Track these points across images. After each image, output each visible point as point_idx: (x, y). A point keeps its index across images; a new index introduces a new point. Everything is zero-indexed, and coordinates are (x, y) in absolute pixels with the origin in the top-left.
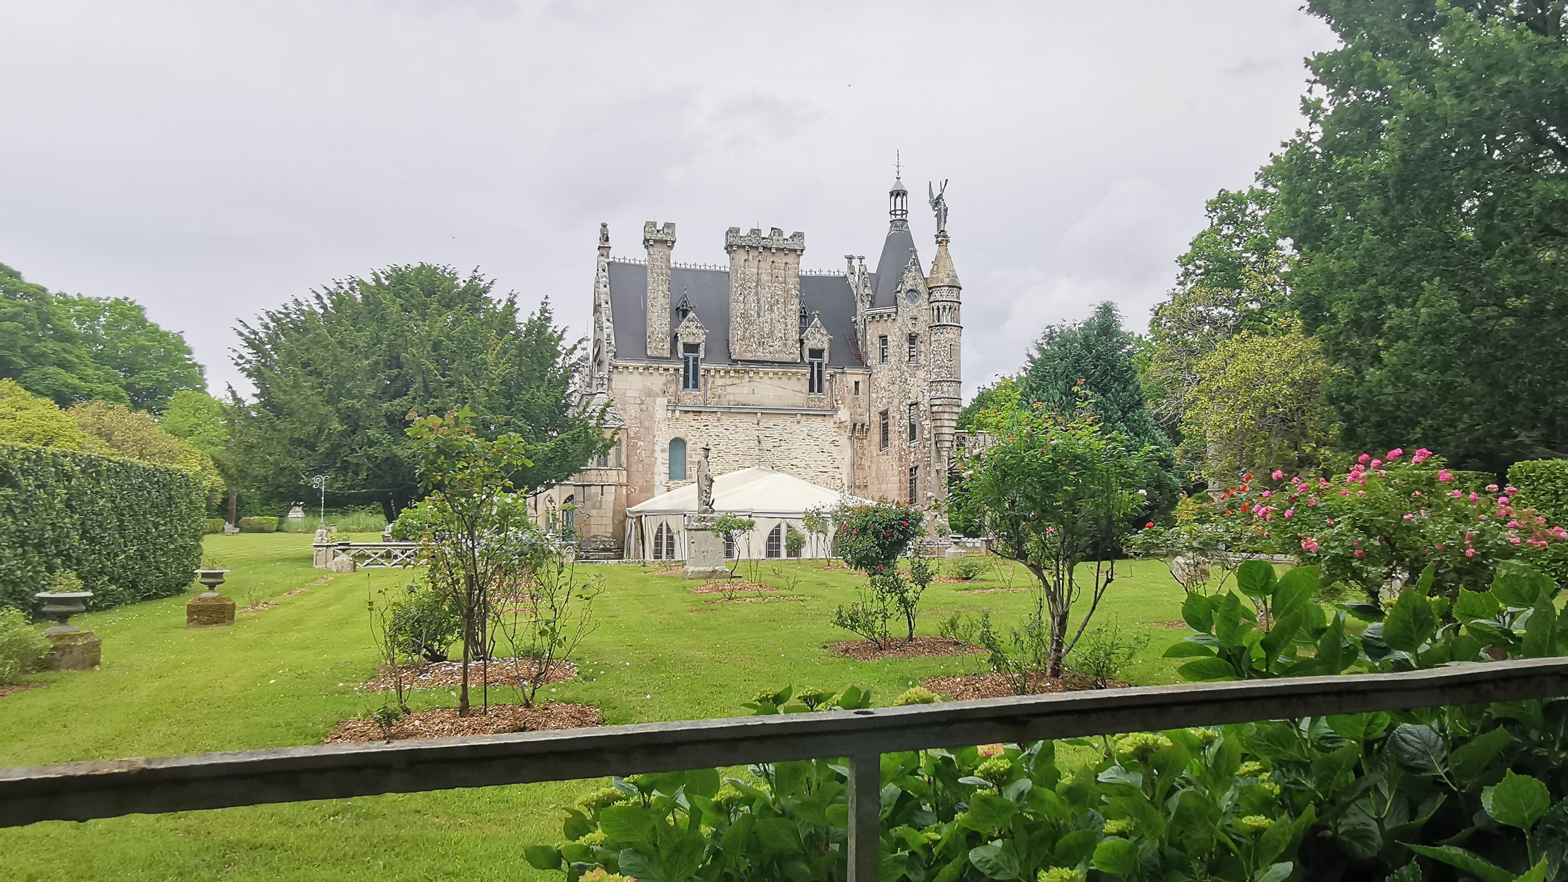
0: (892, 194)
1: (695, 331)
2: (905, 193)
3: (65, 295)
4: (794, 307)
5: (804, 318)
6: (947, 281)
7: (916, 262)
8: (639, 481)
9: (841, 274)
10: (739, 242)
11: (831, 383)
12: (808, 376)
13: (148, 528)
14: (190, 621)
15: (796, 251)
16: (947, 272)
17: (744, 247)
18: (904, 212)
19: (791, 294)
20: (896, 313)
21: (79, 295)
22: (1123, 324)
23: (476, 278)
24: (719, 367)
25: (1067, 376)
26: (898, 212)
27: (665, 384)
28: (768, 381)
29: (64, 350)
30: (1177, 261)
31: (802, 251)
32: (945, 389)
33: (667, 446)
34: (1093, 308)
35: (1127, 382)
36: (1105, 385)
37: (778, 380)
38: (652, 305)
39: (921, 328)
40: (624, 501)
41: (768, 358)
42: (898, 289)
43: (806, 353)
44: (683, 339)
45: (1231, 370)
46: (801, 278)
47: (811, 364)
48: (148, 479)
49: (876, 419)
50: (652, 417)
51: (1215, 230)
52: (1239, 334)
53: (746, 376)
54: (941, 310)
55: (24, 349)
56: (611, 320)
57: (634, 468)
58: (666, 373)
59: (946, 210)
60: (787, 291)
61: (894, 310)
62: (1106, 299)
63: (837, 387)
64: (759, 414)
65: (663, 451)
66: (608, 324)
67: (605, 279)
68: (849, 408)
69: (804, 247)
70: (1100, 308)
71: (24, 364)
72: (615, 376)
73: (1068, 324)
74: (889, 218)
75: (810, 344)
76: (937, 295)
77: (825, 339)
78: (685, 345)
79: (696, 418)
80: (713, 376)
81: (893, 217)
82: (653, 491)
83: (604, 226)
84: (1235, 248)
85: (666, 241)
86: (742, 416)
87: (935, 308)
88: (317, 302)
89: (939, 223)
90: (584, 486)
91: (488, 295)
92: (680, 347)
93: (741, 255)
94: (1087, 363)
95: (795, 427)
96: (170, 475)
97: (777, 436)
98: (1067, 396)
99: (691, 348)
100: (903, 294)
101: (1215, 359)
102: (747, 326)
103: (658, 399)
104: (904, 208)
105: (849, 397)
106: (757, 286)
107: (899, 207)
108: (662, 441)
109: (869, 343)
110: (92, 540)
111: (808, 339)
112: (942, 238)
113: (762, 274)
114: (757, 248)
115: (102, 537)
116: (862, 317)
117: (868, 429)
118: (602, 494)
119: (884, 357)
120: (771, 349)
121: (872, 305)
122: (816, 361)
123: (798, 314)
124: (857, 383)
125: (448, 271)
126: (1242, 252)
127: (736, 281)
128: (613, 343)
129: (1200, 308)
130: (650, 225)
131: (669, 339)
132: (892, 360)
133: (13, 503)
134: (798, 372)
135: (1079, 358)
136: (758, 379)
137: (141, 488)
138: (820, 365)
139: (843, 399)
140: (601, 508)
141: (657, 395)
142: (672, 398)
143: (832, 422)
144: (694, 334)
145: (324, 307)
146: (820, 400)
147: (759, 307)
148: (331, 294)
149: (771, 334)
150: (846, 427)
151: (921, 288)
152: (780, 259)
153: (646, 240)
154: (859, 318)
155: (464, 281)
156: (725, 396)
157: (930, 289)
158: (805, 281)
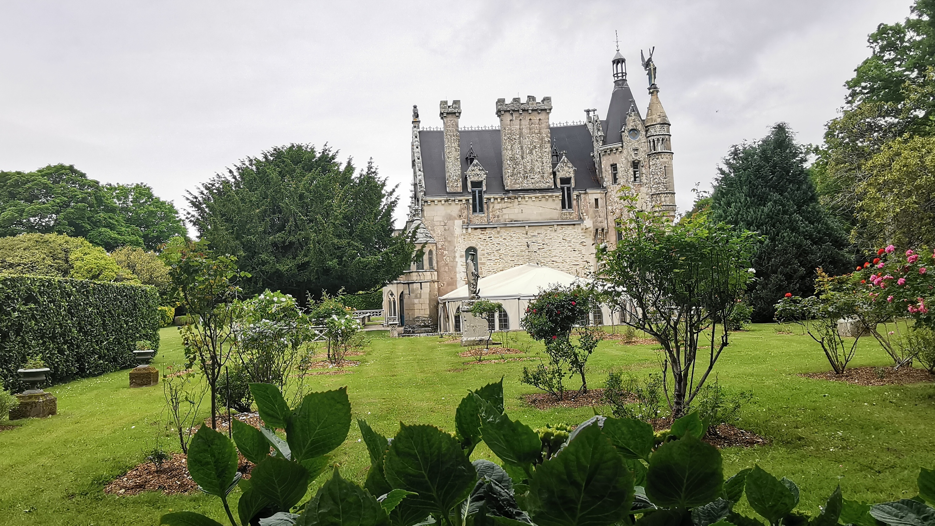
0: (614, 62)
1: (479, 172)
2: (623, 61)
3: (110, 185)
4: (547, 150)
5: (556, 155)
6: (659, 120)
7: (635, 109)
8: (446, 278)
9: (582, 123)
10: (505, 108)
11: (578, 201)
12: (561, 197)
13: (121, 324)
14: (131, 384)
15: (546, 110)
16: (659, 114)
17: (509, 111)
18: (624, 74)
19: (545, 141)
20: (622, 147)
21: (118, 184)
22: (795, 138)
23: (326, 150)
24: (497, 196)
25: (750, 182)
26: (619, 75)
27: (460, 211)
28: (532, 203)
29: (110, 218)
30: (845, 86)
31: (550, 109)
32: (663, 199)
33: (464, 253)
34: (769, 129)
35: (800, 183)
36: (782, 186)
37: (538, 202)
38: (448, 158)
39: (642, 156)
40: (436, 293)
41: (531, 187)
42: (623, 130)
43: (558, 181)
44: (470, 178)
45: (896, 166)
46: (551, 129)
47: (562, 189)
48: (119, 293)
49: (613, 225)
50: (452, 234)
51: (877, 57)
52: (901, 137)
53: (516, 200)
54: (656, 142)
55: (89, 218)
56: (422, 169)
57: (442, 269)
58: (460, 203)
59: (655, 69)
60: (542, 139)
61: (621, 145)
62: (779, 121)
63: (582, 203)
64: (527, 227)
65: (461, 257)
66: (420, 172)
67: (417, 143)
68: (592, 218)
69: (552, 107)
70: (775, 128)
71: (89, 227)
72: (425, 208)
73: (749, 143)
74: (613, 80)
75: (560, 175)
76: (652, 131)
77: (571, 170)
78: (472, 182)
79: (483, 232)
80: (493, 203)
81: (616, 78)
82: (456, 285)
83: (415, 107)
84: (897, 69)
85: (455, 113)
86: (515, 229)
87: (651, 140)
88: (230, 175)
89: (650, 79)
90: (408, 284)
91: (335, 161)
92: (469, 185)
93: (508, 117)
94: (766, 171)
95: (553, 234)
96: (134, 291)
97: (541, 241)
98: (750, 198)
99: (476, 184)
100: (626, 133)
101: (880, 159)
102: (514, 166)
103: (456, 221)
104: (624, 71)
105: (591, 211)
106: (520, 138)
107: (620, 71)
108: (461, 250)
109: (603, 170)
110: (85, 333)
111: (559, 172)
112: (653, 90)
113: (523, 128)
114: (518, 111)
115: (93, 331)
116: (598, 152)
117: (607, 232)
118: (421, 288)
119: (615, 180)
120: (533, 181)
121: (604, 143)
122: (566, 186)
123: (550, 155)
124: (596, 200)
125: (310, 147)
126: (905, 71)
127: (505, 135)
128: (424, 185)
129: (868, 120)
130: (444, 103)
131: (461, 179)
132: (621, 181)
133: (35, 312)
134: (553, 195)
135: (760, 167)
136: (524, 203)
137: (116, 299)
138: (569, 189)
139: (587, 212)
140: (420, 298)
141: (456, 219)
142: (466, 220)
143: (580, 229)
144: (478, 175)
145: (235, 177)
146: (570, 214)
147: (523, 153)
148: (238, 169)
149: (532, 169)
150: (591, 232)
151: (640, 127)
152: (536, 118)
153: (442, 114)
154: (596, 153)
155: (319, 153)
156: (502, 216)
157: (646, 127)
158: (554, 131)
